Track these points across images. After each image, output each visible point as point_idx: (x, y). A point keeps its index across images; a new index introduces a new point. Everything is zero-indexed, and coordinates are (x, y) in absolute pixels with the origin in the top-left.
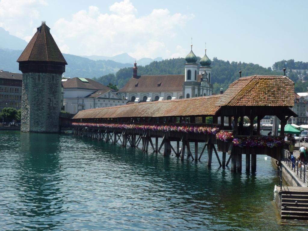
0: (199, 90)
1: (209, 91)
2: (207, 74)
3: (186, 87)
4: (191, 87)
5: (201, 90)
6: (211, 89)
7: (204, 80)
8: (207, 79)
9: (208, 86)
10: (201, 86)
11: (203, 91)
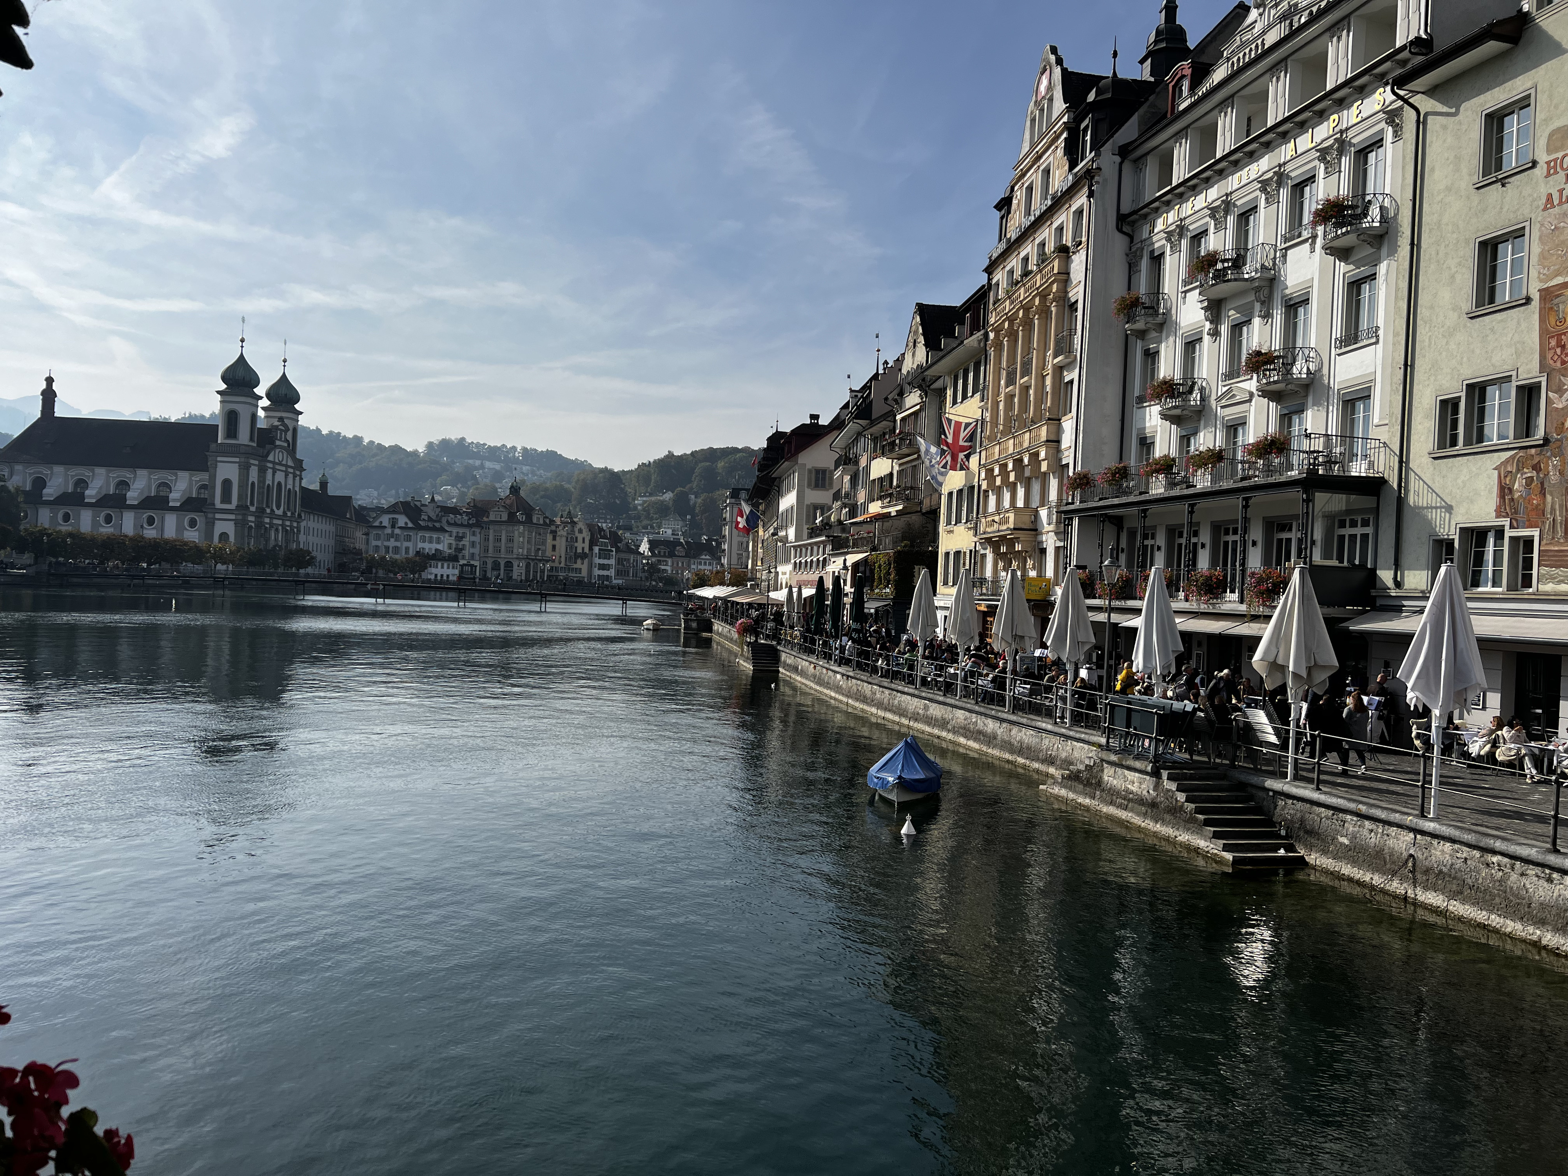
0: (262, 471)
1: (291, 476)
2: (287, 429)
3: (219, 459)
4: (237, 460)
5: (270, 471)
6: (298, 473)
7: (278, 443)
8: (287, 441)
9: (290, 463)
10: (270, 462)
11: (274, 475)
